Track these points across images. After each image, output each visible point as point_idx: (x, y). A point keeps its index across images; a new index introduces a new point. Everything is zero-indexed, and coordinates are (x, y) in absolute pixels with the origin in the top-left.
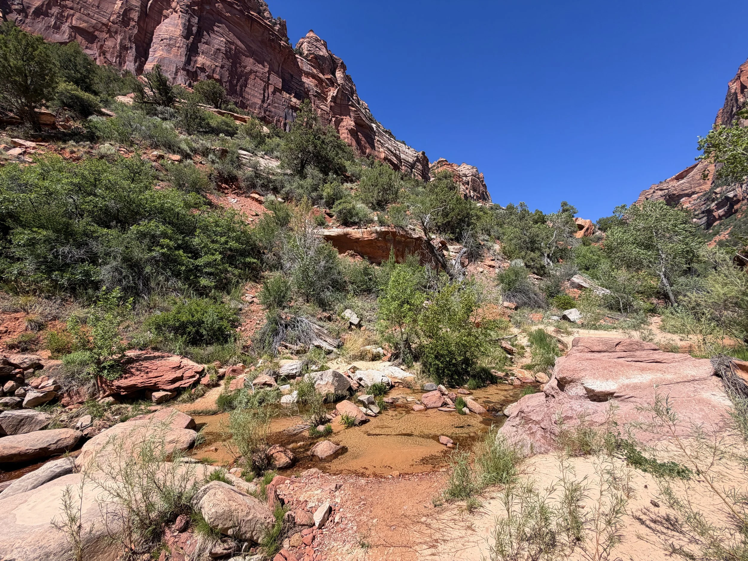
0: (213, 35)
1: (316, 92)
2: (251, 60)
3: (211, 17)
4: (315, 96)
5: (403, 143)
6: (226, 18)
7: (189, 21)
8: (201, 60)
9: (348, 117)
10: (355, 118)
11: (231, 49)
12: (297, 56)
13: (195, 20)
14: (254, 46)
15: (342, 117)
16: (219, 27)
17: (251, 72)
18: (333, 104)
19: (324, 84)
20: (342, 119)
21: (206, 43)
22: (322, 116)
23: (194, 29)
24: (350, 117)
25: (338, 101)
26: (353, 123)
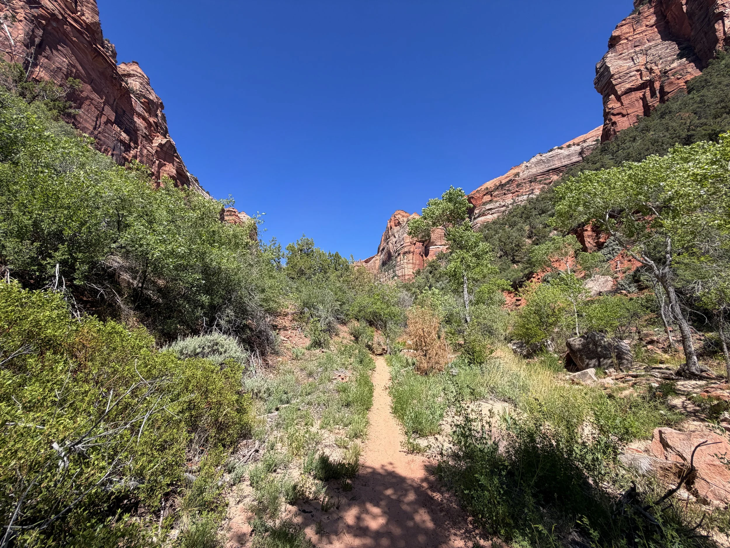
0: (55, 52)
1: (145, 134)
2: (89, 87)
3: (55, 34)
4: (143, 137)
5: (208, 193)
6: (73, 42)
7: (33, 31)
8: (39, 72)
9: (171, 164)
10: (177, 167)
11: (72, 72)
12: (132, 95)
13: (40, 32)
14: (94, 75)
15: (166, 163)
16: (63, 47)
17: (87, 98)
18: (159, 149)
19: (152, 128)
20: (165, 164)
21: (47, 58)
22: (147, 156)
23: (37, 40)
24: (173, 165)
25: (165, 149)
26: (175, 171)
